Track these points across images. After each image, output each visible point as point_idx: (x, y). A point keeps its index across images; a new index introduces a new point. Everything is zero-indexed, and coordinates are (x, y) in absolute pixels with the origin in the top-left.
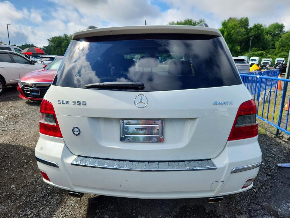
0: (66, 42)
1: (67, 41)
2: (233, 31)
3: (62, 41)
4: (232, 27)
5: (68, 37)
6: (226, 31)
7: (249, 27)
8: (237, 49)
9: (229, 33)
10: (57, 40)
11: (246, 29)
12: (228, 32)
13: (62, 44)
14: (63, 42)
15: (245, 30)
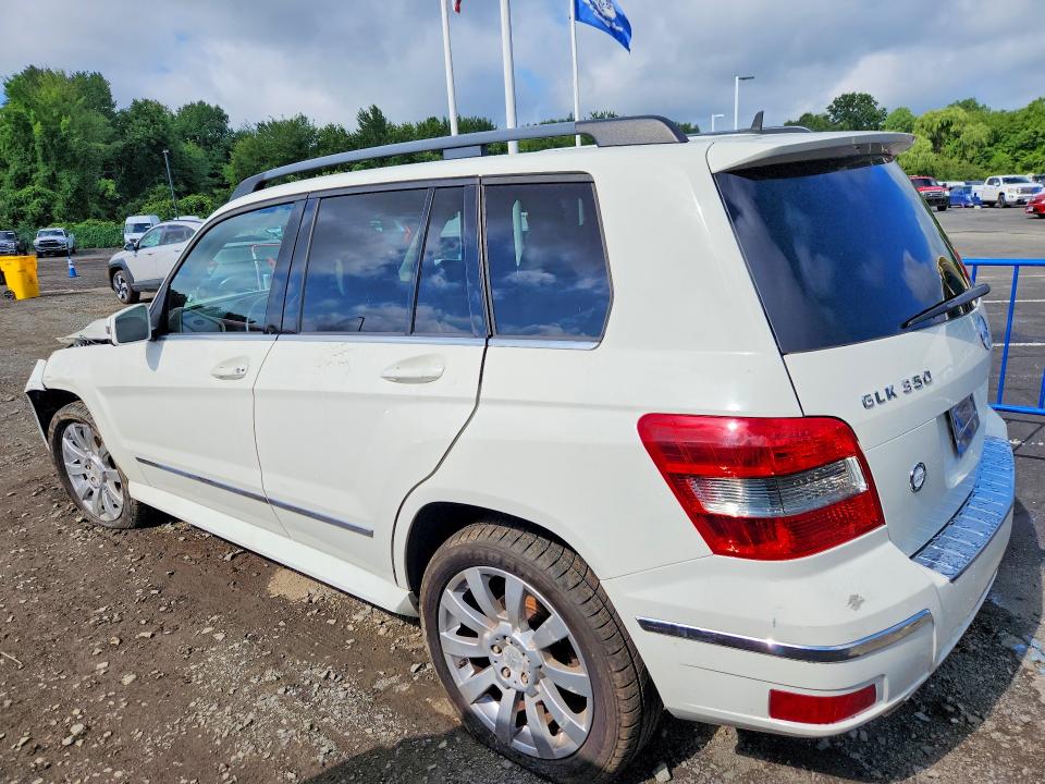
2: (65, 121)
4: (56, 105)
6: (36, 120)
7: (116, 110)
8: (107, 190)
9: (53, 127)
11: (111, 115)
12: (44, 123)
15: (107, 120)
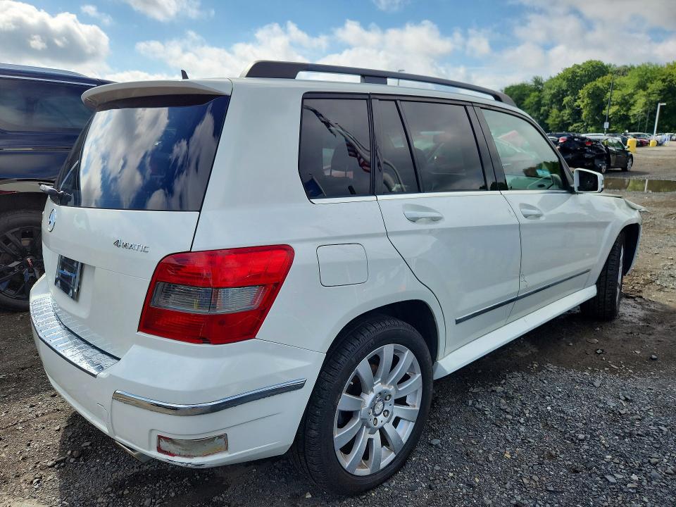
0: (535, 96)
1: (537, 93)
3: (525, 95)
5: (541, 84)
10: (515, 93)
13: (524, 100)
14: (528, 96)
